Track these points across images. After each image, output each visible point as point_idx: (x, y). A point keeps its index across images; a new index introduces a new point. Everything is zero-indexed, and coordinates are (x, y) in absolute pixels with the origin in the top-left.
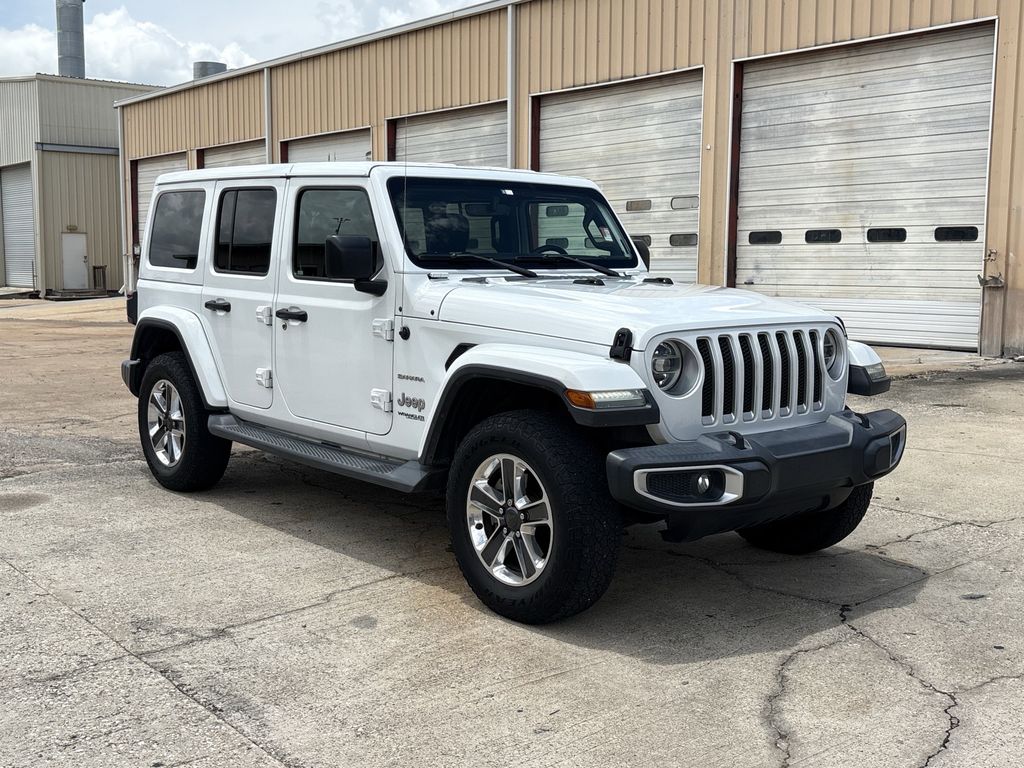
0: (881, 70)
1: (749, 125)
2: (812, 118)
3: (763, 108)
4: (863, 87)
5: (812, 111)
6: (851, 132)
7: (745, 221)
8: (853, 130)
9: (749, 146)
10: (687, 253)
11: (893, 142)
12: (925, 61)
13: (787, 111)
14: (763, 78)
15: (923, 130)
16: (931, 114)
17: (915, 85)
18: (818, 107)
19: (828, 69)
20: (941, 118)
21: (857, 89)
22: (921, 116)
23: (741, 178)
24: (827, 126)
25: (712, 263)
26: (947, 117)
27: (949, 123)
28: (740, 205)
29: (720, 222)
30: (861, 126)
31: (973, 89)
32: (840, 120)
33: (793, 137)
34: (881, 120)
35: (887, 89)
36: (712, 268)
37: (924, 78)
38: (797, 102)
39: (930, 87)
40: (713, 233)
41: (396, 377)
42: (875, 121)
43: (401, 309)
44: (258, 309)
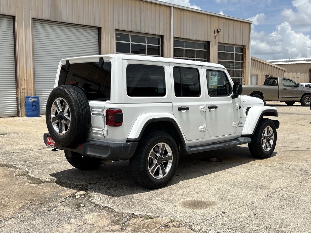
41: (238, 118)
43: (238, 101)
44: (201, 107)
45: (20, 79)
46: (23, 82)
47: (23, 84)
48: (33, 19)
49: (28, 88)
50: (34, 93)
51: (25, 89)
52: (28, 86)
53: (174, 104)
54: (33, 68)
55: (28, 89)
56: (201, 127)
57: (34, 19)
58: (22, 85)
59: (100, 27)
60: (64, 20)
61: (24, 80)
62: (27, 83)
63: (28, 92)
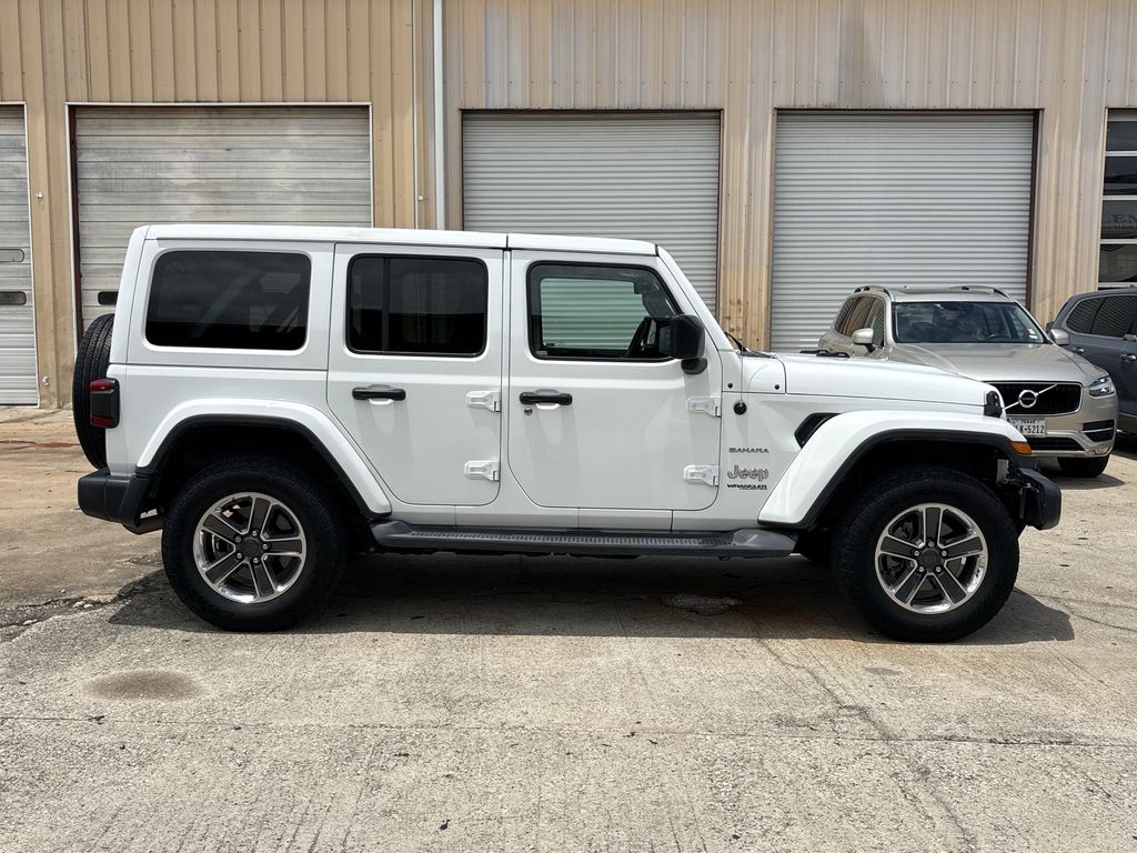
0: (249, 137)
1: (89, 176)
2: (169, 175)
3: (106, 159)
4: (228, 150)
5: (170, 169)
6: (218, 194)
7: (93, 279)
8: (220, 192)
9: (91, 198)
10: (11, 313)
11: (267, 208)
12: (295, 132)
13: (138, 165)
14: (102, 127)
15: (298, 199)
16: (305, 184)
17: (285, 155)
18: (177, 165)
19: (186, 126)
20: (317, 189)
21: (221, 151)
22: (296, 185)
23: (81, 232)
24: (189, 186)
25: (56, 325)
26: (321, 189)
27: (325, 195)
28: (82, 262)
29: (63, 280)
30: (228, 189)
31: (344, 165)
32: (204, 181)
33: (148, 194)
34: (252, 185)
35: (254, 154)
36: (55, 331)
37: (295, 149)
38: (150, 157)
39: (302, 158)
40: (54, 292)
41: (725, 451)
42: (245, 185)
43: (730, 386)
44: (472, 394)
45: (724, 299)
46: (735, 308)
47: (734, 315)
48: (778, 109)
49: (748, 327)
50: (765, 343)
51: (738, 329)
52: (748, 323)
53: (334, 376)
54: (768, 267)
55: (749, 331)
56: (471, 464)
57: (781, 112)
58: (730, 318)
59: (1037, 107)
60: (892, 100)
61: (739, 302)
62: (745, 313)
63: (748, 338)
